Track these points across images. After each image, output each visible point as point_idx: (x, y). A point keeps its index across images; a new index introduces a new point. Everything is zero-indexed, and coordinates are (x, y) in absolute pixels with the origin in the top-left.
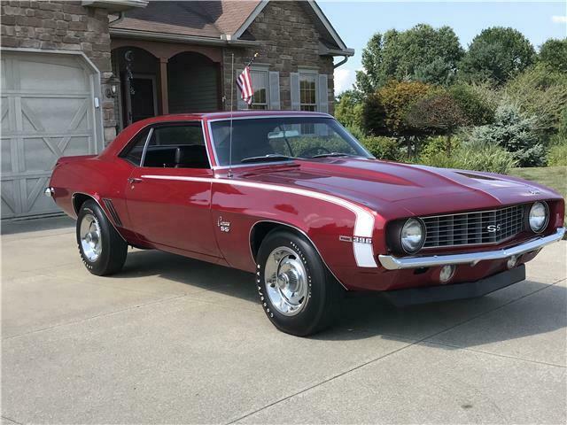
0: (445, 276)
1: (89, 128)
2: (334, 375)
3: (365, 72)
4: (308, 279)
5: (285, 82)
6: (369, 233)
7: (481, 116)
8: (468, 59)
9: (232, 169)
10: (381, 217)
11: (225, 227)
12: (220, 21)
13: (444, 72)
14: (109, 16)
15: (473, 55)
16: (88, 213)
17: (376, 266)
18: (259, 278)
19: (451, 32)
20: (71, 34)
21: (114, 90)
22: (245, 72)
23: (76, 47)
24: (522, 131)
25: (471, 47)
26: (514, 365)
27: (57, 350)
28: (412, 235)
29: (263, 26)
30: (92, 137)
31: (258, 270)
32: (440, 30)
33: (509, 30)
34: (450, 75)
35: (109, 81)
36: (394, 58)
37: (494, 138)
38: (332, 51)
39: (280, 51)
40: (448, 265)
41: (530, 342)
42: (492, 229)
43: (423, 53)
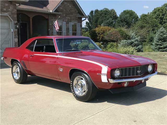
0: (126, 85)
1: (9, 38)
2: (96, 113)
3: (88, 22)
4: (87, 85)
5: (68, 25)
6: (106, 73)
7: (127, 37)
8: (119, 19)
9: (63, 53)
10: (109, 68)
11: (61, 70)
12: (48, 6)
13: (112, 23)
14: (16, 4)
15: (120, 18)
16: (15, 65)
17: (108, 82)
18: (71, 85)
19: (114, 11)
20: (5, 9)
21: (18, 27)
22: (56, 22)
23: (6, 13)
24: (136, 41)
25: (120, 15)
26: (146, 110)
27: (13, 106)
28: (117, 73)
29: (61, 8)
30: (11, 41)
31: (71, 83)
32: (111, 10)
33: (131, 11)
34: (114, 23)
35: (16, 24)
36: (97, 18)
37: (128, 43)
38: (82, 16)
39: (66, 16)
40: (126, 82)
41: (149, 103)
42: (139, 72)
43: (106, 17)
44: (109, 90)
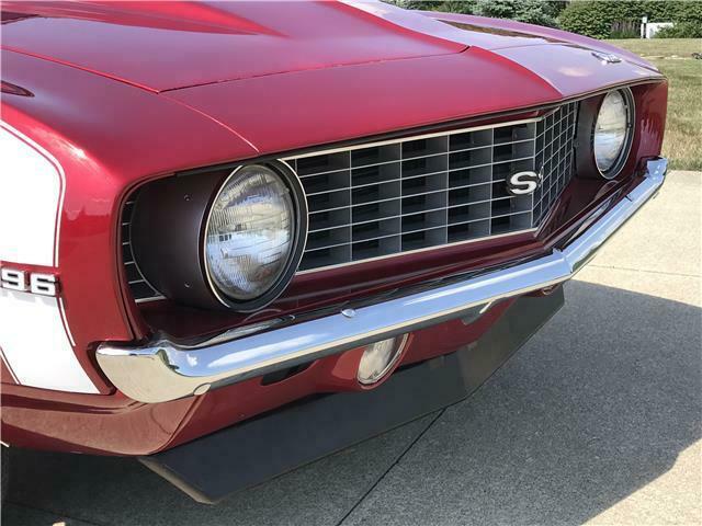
0: (372, 366)
6: (43, 250)
42: (524, 184)
44: (152, 467)
